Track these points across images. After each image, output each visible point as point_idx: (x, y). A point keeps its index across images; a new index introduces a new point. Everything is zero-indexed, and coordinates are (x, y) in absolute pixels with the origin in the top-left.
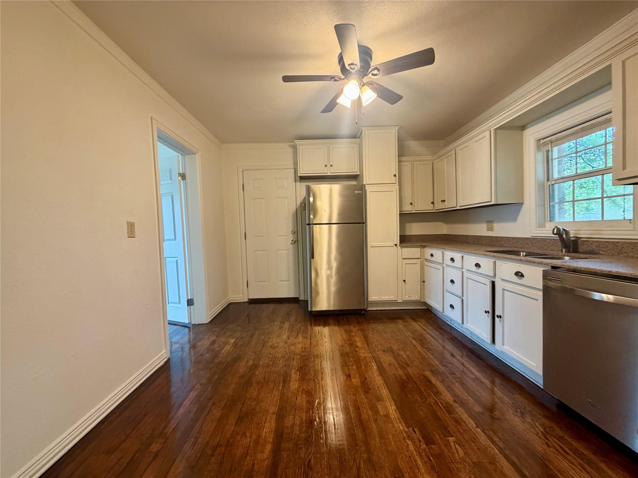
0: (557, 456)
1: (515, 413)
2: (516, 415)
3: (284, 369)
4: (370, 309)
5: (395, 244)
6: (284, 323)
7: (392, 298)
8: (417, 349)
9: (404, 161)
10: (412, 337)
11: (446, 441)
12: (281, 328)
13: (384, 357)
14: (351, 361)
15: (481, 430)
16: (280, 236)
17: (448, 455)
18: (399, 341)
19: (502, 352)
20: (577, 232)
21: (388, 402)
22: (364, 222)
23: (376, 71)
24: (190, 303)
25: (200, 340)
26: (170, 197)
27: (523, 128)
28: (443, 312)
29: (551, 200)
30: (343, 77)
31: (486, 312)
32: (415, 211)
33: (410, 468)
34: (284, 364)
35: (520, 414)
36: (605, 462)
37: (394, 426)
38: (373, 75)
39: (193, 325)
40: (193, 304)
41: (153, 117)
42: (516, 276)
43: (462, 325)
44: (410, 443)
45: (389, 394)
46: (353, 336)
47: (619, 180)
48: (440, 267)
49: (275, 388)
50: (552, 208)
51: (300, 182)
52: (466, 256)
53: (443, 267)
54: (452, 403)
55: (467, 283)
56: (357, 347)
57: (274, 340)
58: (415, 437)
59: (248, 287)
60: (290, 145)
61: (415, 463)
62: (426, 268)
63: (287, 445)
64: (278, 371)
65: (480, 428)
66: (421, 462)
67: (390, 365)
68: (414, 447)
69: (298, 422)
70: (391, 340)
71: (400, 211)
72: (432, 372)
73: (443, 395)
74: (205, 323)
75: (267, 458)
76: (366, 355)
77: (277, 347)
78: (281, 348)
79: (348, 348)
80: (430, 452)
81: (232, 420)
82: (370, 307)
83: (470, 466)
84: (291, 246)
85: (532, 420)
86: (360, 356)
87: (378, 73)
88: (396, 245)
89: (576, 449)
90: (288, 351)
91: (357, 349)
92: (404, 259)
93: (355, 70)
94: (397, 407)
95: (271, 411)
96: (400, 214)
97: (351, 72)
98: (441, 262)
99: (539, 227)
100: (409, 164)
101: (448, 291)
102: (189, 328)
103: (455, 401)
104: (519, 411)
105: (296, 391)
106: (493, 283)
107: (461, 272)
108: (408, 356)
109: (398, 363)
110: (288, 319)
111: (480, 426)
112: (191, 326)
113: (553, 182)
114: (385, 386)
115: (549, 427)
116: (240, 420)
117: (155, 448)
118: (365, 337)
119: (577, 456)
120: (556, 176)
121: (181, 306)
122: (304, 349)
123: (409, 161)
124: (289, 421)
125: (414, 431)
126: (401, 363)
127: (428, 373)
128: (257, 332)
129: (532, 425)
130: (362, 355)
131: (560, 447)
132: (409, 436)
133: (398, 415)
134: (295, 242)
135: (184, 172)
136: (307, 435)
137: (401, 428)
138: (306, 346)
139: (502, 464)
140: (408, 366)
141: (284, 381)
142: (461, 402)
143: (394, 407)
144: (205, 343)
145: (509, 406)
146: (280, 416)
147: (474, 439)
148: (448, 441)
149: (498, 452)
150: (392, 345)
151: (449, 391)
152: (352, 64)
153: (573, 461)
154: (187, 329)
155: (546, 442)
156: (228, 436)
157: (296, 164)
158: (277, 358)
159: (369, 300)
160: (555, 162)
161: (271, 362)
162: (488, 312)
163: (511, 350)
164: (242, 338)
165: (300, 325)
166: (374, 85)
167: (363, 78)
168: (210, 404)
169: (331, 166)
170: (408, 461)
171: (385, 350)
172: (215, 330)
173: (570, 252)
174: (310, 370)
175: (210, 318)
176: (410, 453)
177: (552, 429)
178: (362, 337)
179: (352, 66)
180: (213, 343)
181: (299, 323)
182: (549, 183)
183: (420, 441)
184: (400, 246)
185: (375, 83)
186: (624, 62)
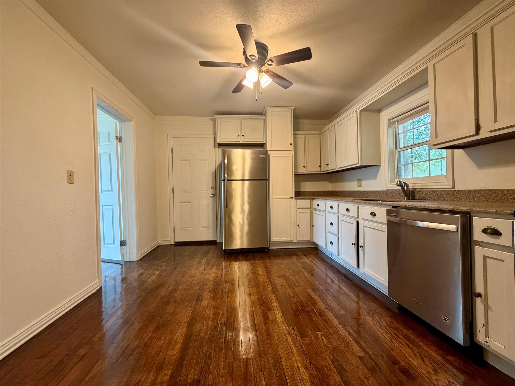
0: (392, 340)
1: (368, 314)
2: (369, 315)
3: (198, 292)
4: (272, 248)
5: (291, 196)
6: (202, 259)
7: (289, 239)
8: (304, 274)
9: (299, 134)
10: (302, 267)
11: (316, 334)
12: (199, 262)
13: (278, 281)
14: (252, 284)
15: (342, 326)
16: (201, 191)
17: (316, 343)
18: (292, 270)
19: (364, 273)
20: (414, 185)
21: (277, 311)
22: (267, 179)
23: (271, 62)
24: (123, 243)
25: (130, 273)
26: (108, 156)
27: (379, 111)
28: (326, 248)
29: (399, 163)
30: (246, 65)
31: (353, 244)
32: (307, 172)
33: (286, 354)
34: (199, 288)
35: (371, 315)
36: (423, 341)
37: (279, 327)
38: (268, 65)
39: (125, 262)
40: (125, 245)
41: (94, 88)
42: (371, 216)
43: (338, 256)
44: (289, 337)
45: (278, 306)
46: (256, 267)
47: (434, 145)
48: (324, 214)
49: (189, 305)
50: (399, 168)
51: (219, 148)
52: (340, 203)
53: (326, 214)
54: (324, 309)
55: (341, 224)
56: (259, 274)
57: (193, 272)
58: (293, 333)
59: (174, 232)
60: (211, 119)
61: (290, 350)
62: (314, 215)
63: (194, 344)
64: (193, 293)
65: (341, 325)
66: (295, 349)
67: (282, 286)
68: (291, 339)
69: (204, 328)
70: (285, 269)
71: (295, 172)
72: (313, 290)
73: (319, 304)
74: (136, 260)
75: (176, 354)
76: (265, 280)
77: (194, 276)
78: (198, 277)
79: (252, 275)
80: (302, 342)
81: (151, 329)
82: (272, 247)
83: (330, 350)
84: (211, 199)
85: (379, 318)
86: (260, 281)
87: (272, 63)
88: (292, 198)
89: (406, 335)
90: (203, 279)
91: (258, 276)
92: (298, 208)
93: (255, 60)
94: (283, 314)
95: (184, 321)
96: (295, 174)
97: (252, 61)
98: (324, 210)
99: (391, 183)
100: (303, 136)
101: (329, 232)
102: (121, 264)
103: (326, 308)
104: (371, 312)
105: (206, 307)
106: (358, 222)
107: (337, 216)
108: (297, 280)
109: (289, 285)
110: (206, 256)
111: (342, 324)
112: (123, 263)
113: (399, 150)
114: (276, 301)
115: (390, 322)
116: (157, 328)
117: (82, 352)
118: (265, 268)
119: (405, 339)
120: (402, 145)
121: (115, 246)
122: (216, 277)
123: (302, 134)
124: (197, 327)
125: (293, 329)
126: (290, 285)
127: (309, 291)
128: (179, 266)
129: (378, 321)
130: (262, 280)
131: (395, 334)
132: (289, 333)
133: (283, 319)
134: (214, 196)
135: (121, 136)
136: (211, 336)
137: (284, 328)
138: (218, 275)
139: (353, 347)
140: (295, 286)
141: (197, 300)
142: (331, 309)
143: (281, 314)
144: (135, 275)
145: (364, 310)
146: (191, 324)
147: (337, 332)
148: (317, 335)
149: (352, 340)
150: (285, 273)
151: (324, 302)
152: (252, 55)
153: (403, 342)
154: (119, 266)
155: (386, 332)
156: (146, 341)
157: (215, 134)
158: (193, 284)
159: (272, 240)
160: (401, 136)
161: (188, 287)
162: (354, 244)
163: (369, 271)
164: (166, 271)
165: (215, 260)
166: (271, 73)
167: (262, 67)
168: (134, 319)
169: (243, 136)
170: (285, 349)
171: (280, 276)
172: (144, 266)
173: (409, 199)
174: (218, 292)
175: (141, 256)
176: (287, 344)
177: (391, 323)
178: (263, 268)
179: (253, 57)
180: (141, 274)
181: (215, 259)
182: (397, 151)
183: (296, 336)
184: (295, 198)
185: (271, 71)
186: (434, 65)
